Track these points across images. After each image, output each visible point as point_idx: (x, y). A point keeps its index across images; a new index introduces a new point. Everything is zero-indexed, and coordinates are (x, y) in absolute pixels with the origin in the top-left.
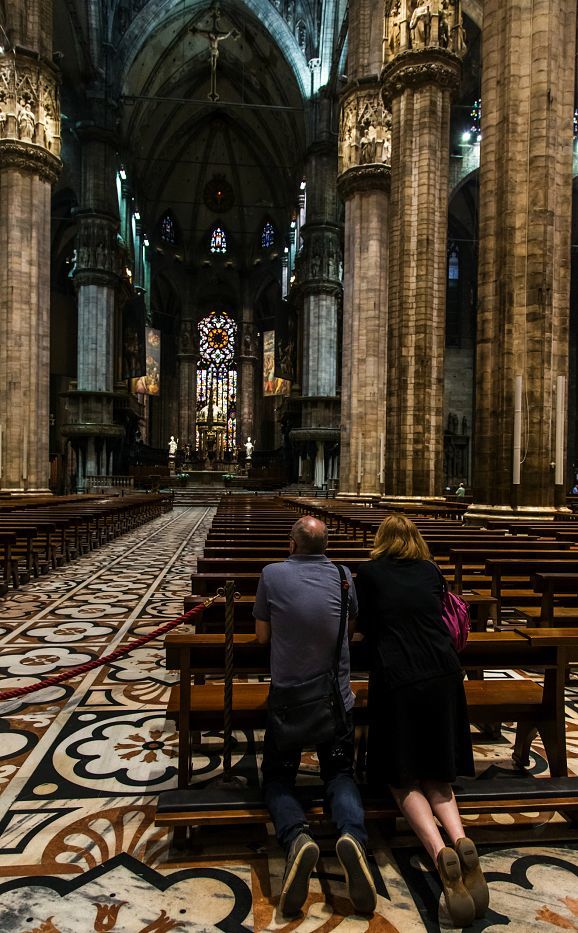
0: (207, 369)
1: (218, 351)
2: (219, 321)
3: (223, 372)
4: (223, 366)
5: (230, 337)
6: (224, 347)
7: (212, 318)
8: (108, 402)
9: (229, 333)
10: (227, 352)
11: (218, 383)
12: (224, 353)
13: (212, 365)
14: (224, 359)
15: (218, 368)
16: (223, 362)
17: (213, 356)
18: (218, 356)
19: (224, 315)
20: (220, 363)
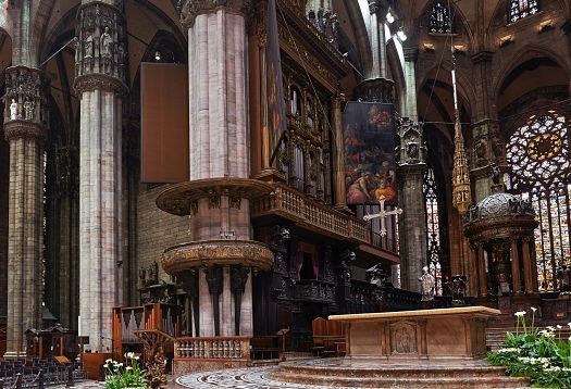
0: (530, 190)
1: (545, 164)
2: (543, 124)
3: (556, 189)
4: (556, 180)
5: (563, 139)
6: (556, 155)
7: (532, 124)
8: (235, 201)
9: (562, 134)
10: (562, 160)
11: (549, 205)
12: (556, 163)
13: (538, 184)
14: (557, 171)
15: (547, 186)
16: (556, 175)
17: (539, 171)
18: (546, 169)
19: (551, 115)
20: (551, 178)
